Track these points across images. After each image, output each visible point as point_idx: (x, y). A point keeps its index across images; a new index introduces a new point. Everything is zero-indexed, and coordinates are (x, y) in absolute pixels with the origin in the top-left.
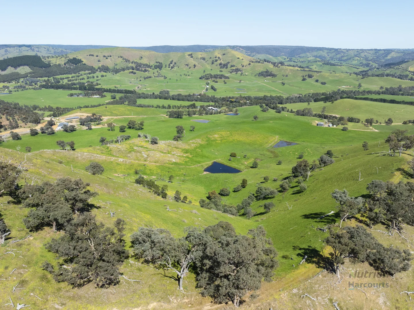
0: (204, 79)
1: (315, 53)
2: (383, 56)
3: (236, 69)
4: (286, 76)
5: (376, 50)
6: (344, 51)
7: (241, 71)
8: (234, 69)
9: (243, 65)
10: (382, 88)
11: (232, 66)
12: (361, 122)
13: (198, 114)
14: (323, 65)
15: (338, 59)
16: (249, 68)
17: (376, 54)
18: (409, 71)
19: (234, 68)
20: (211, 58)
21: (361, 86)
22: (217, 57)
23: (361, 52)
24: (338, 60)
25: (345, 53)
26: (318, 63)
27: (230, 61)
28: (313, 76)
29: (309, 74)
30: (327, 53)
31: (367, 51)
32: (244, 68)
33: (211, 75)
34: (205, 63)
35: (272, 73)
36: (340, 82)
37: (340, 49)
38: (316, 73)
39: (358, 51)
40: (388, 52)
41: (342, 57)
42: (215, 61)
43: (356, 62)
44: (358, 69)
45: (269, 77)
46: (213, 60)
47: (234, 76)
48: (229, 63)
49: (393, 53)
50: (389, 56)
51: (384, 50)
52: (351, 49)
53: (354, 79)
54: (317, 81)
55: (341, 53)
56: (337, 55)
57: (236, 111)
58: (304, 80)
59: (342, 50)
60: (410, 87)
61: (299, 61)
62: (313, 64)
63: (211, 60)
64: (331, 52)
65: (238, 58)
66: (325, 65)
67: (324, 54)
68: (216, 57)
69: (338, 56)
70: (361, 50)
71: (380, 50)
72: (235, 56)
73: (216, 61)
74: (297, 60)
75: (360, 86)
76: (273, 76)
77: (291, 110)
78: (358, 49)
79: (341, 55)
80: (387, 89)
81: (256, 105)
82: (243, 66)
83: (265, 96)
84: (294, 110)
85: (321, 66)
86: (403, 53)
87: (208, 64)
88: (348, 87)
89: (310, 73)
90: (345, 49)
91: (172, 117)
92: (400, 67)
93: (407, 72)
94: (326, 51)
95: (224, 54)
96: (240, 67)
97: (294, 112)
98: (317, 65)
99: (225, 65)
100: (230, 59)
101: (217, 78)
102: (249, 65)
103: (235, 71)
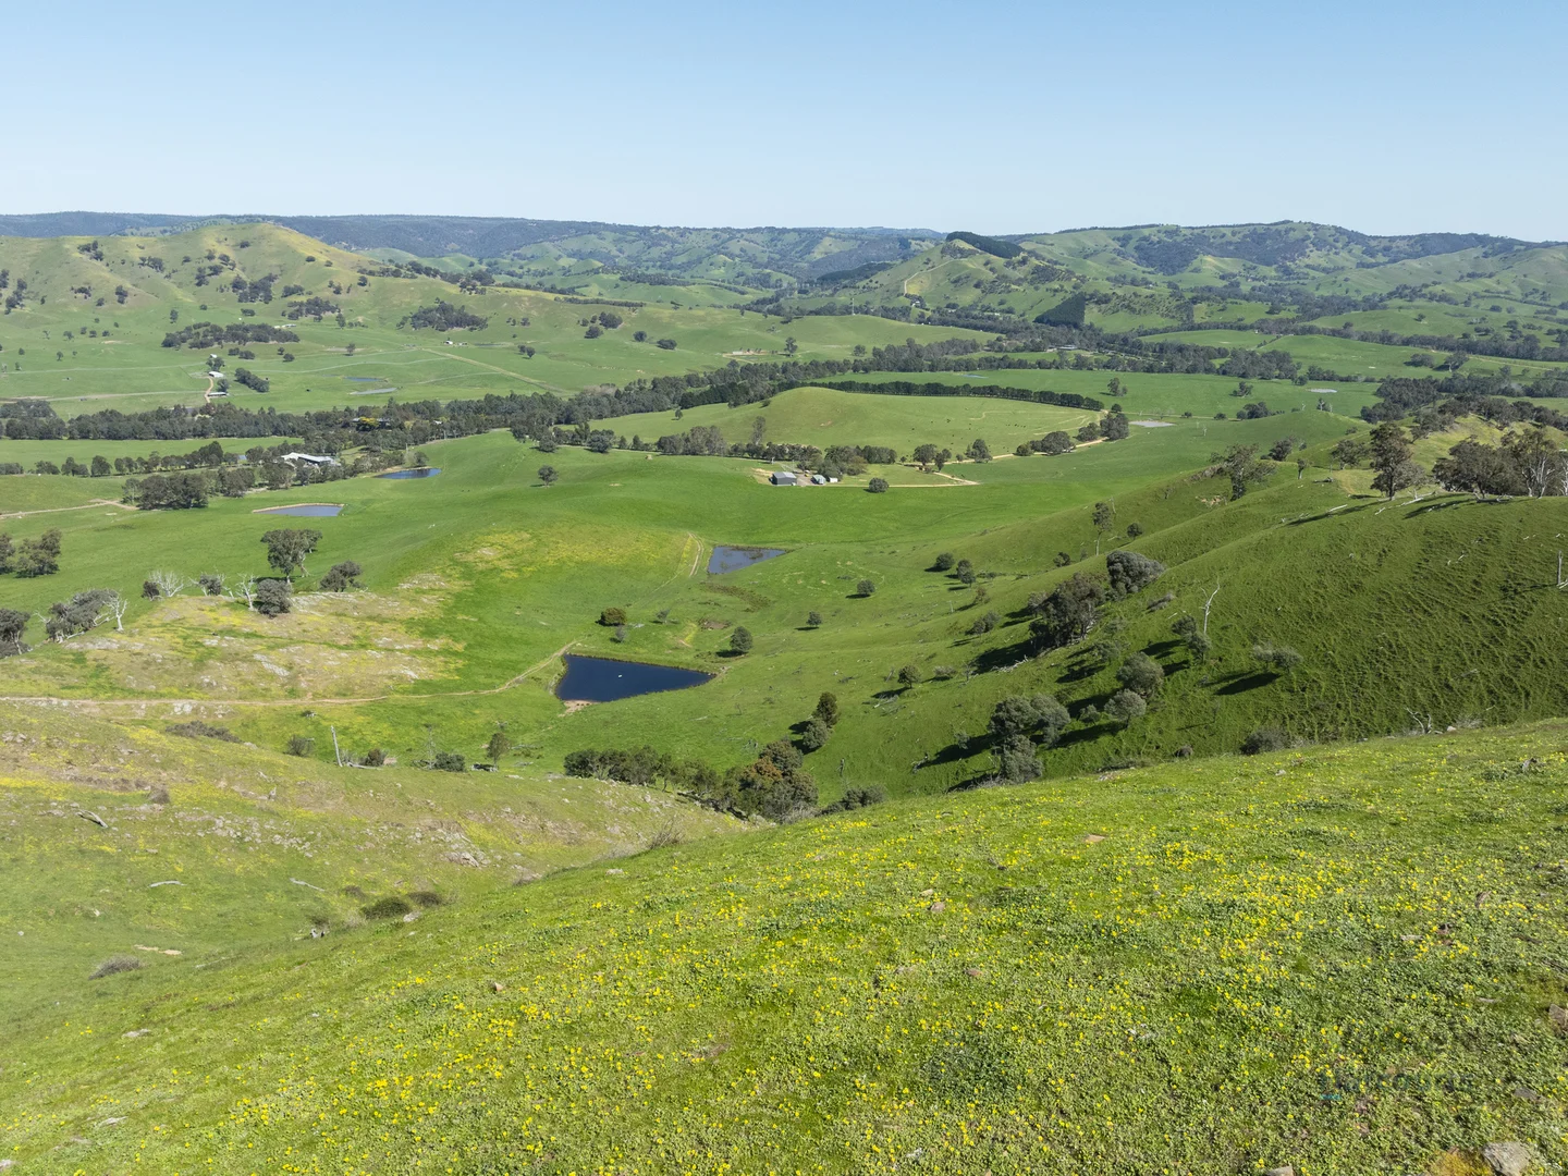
0: (185, 346)
1: (573, 244)
2: (798, 249)
3: (309, 302)
4: (524, 324)
5: (771, 230)
6: (670, 233)
7: (333, 310)
8: (301, 304)
9: (336, 284)
10: (859, 350)
11: (289, 292)
12: (898, 460)
13: (261, 485)
14: (621, 283)
15: (659, 263)
16: (361, 295)
17: (776, 246)
18: (907, 296)
19: (303, 299)
20: (187, 260)
21: (795, 348)
22: (217, 255)
23: (729, 239)
24: (661, 267)
25: (674, 242)
26: (605, 277)
27: (276, 272)
28: (621, 322)
29: (603, 314)
30: (616, 241)
31: (746, 235)
32: (343, 296)
33: (216, 329)
34: (166, 282)
35: (465, 315)
36: (715, 337)
37: (658, 228)
38: (626, 309)
39: (716, 236)
40: (812, 237)
41: (670, 255)
42: (208, 271)
43: (722, 270)
44: (743, 293)
45: (456, 329)
46: (200, 270)
47: (308, 329)
48: (271, 278)
49: (827, 241)
50: (816, 250)
51: (798, 231)
52: (694, 229)
53: (758, 326)
54: (640, 337)
55: (664, 243)
56: (649, 248)
57: (420, 459)
58: (592, 334)
60: (941, 345)
61: (529, 271)
62: (587, 279)
63: (192, 267)
64: (629, 238)
65: (310, 259)
66: (629, 283)
67: (607, 245)
68: (210, 257)
69: (655, 252)
70: (725, 230)
71: (784, 231)
72: (294, 252)
73: (216, 271)
74: (521, 268)
75: (791, 347)
76: (473, 323)
77: (636, 440)
78: (715, 229)
79: (664, 250)
80: (876, 352)
81: (479, 432)
82: (338, 291)
83: (488, 398)
84: (644, 440)
85: (617, 286)
86: (856, 238)
87: (180, 285)
88: (752, 352)
89: (609, 310)
91: (157, 506)
92: (873, 285)
93: (902, 298)
94: (610, 236)
95: (244, 245)
96: (326, 294)
97: (646, 448)
98: (602, 284)
99: (256, 287)
100: (274, 262)
101: (246, 340)
102: (363, 285)
103: (308, 312)
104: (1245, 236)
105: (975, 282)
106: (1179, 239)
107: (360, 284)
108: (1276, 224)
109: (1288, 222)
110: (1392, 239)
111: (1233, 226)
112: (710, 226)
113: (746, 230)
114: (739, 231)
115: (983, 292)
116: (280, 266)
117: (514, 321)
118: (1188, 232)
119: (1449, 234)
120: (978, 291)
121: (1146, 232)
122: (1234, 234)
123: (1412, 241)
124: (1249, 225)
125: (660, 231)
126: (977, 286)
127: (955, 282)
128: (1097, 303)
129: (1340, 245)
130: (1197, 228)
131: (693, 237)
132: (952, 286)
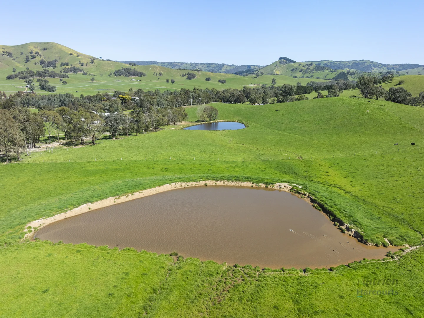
0: (18, 78)
2: (217, 69)
3: (71, 68)
4: (160, 75)
5: (207, 64)
6: (178, 64)
7: (81, 71)
8: (68, 68)
9: (81, 62)
11: (62, 64)
16: (91, 67)
17: (209, 68)
19: (69, 67)
20: (22, 54)
22: (34, 52)
25: (180, 66)
27: (58, 59)
28: (197, 75)
32: (85, 66)
33: (31, 72)
34: (13, 61)
37: (174, 62)
38: (196, 72)
40: (219, 66)
42: (30, 57)
46: (27, 56)
47: (72, 75)
48: (56, 61)
49: (225, 66)
50: (223, 69)
51: (216, 64)
52: (185, 63)
55: (177, 66)
58: (190, 78)
59: (176, 63)
63: (24, 56)
65: (71, 54)
68: (31, 53)
72: (65, 52)
73: (33, 57)
75: (274, 82)
78: (191, 63)
82: (82, 65)
87: (19, 62)
88: (256, 85)
89: (190, 72)
90: (179, 63)
95: (45, 49)
96: (78, 66)
99: (49, 63)
100: (57, 55)
101: (45, 76)
102: (92, 63)
103: (71, 71)
104: (353, 64)
105: (300, 70)
106: (335, 64)
107: (91, 63)
108: (360, 61)
109: (364, 60)
110: (394, 65)
111: (349, 61)
112: (189, 62)
113: (200, 64)
114: (198, 64)
115: (303, 73)
116: (59, 57)
117: (157, 74)
118: (336, 62)
119: (409, 64)
120: (301, 73)
121: (325, 62)
122: (349, 63)
123: (399, 66)
124: (353, 61)
125: (175, 63)
126: (300, 71)
127: (292, 70)
128: (350, 75)
129: (380, 67)
130: (338, 62)
131: (185, 65)
132: (291, 72)
